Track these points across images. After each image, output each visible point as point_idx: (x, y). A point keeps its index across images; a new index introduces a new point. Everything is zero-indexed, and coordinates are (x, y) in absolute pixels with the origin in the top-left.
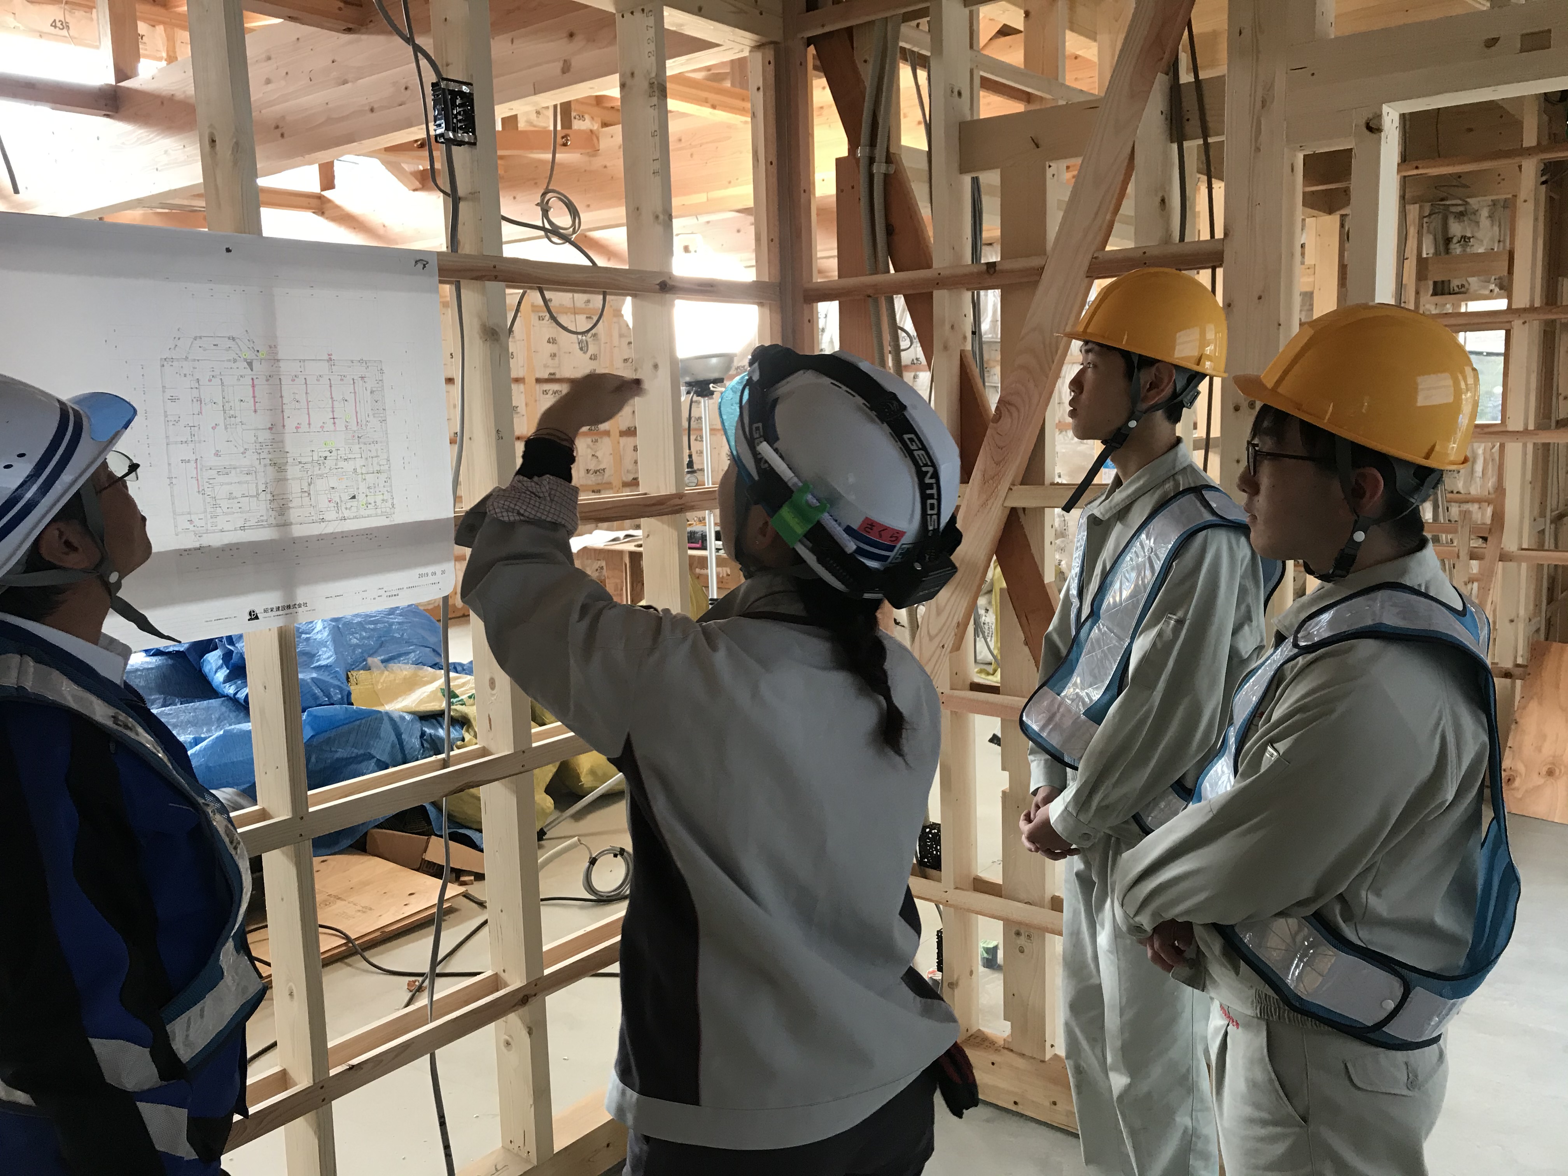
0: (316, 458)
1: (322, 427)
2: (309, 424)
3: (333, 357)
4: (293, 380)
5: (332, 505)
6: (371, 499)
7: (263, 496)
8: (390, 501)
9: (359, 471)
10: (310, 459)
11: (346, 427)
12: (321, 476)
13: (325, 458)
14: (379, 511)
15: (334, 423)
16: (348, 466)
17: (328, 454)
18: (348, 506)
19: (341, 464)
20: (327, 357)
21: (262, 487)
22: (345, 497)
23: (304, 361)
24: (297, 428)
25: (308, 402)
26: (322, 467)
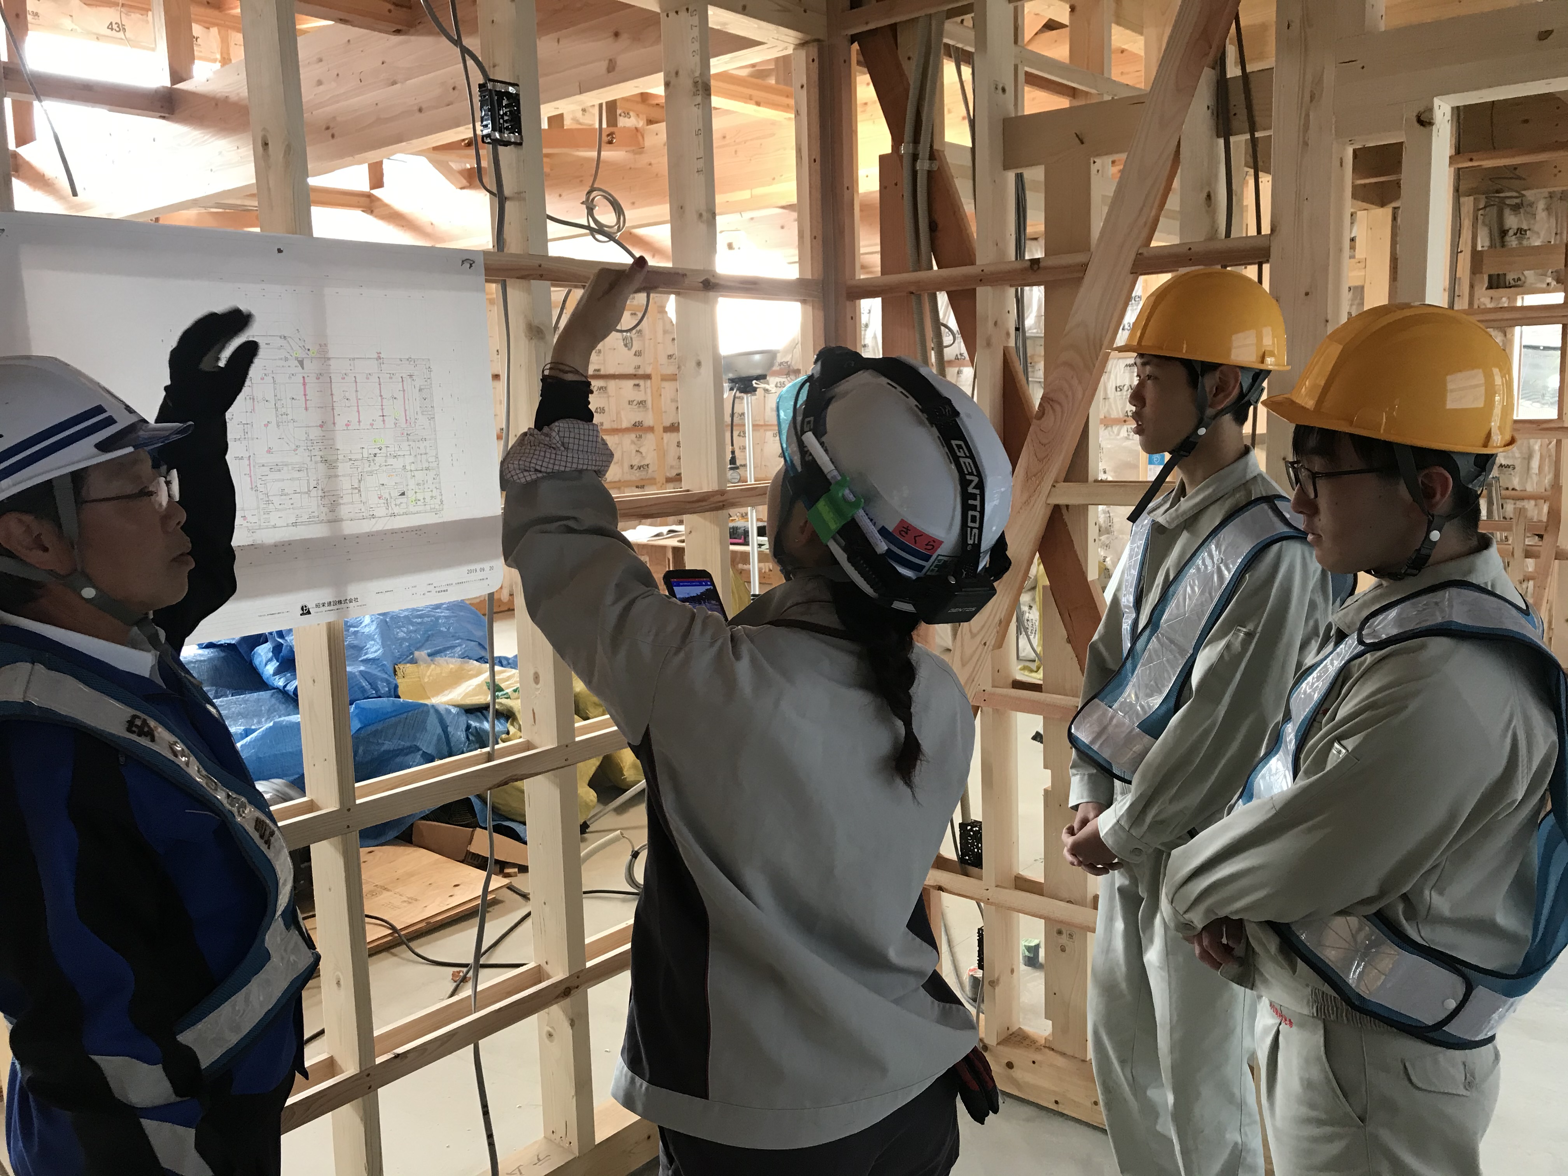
0: (365, 455)
1: (372, 425)
2: (359, 422)
3: (382, 356)
4: (344, 378)
5: (382, 501)
6: (420, 496)
7: (314, 493)
8: (439, 498)
9: (408, 468)
10: (360, 456)
11: (395, 424)
12: (371, 473)
13: (375, 455)
14: (428, 507)
15: (384, 421)
16: (398, 464)
17: (377, 451)
18: (398, 502)
19: (391, 461)
20: (376, 356)
21: (313, 484)
22: (396, 494)
23: (354, 359)
24: (347, 425)
25: (358, 399)
26: (372, 464)
